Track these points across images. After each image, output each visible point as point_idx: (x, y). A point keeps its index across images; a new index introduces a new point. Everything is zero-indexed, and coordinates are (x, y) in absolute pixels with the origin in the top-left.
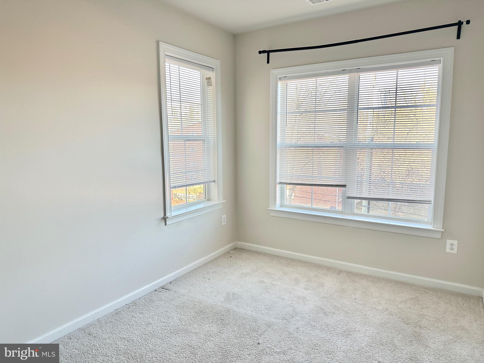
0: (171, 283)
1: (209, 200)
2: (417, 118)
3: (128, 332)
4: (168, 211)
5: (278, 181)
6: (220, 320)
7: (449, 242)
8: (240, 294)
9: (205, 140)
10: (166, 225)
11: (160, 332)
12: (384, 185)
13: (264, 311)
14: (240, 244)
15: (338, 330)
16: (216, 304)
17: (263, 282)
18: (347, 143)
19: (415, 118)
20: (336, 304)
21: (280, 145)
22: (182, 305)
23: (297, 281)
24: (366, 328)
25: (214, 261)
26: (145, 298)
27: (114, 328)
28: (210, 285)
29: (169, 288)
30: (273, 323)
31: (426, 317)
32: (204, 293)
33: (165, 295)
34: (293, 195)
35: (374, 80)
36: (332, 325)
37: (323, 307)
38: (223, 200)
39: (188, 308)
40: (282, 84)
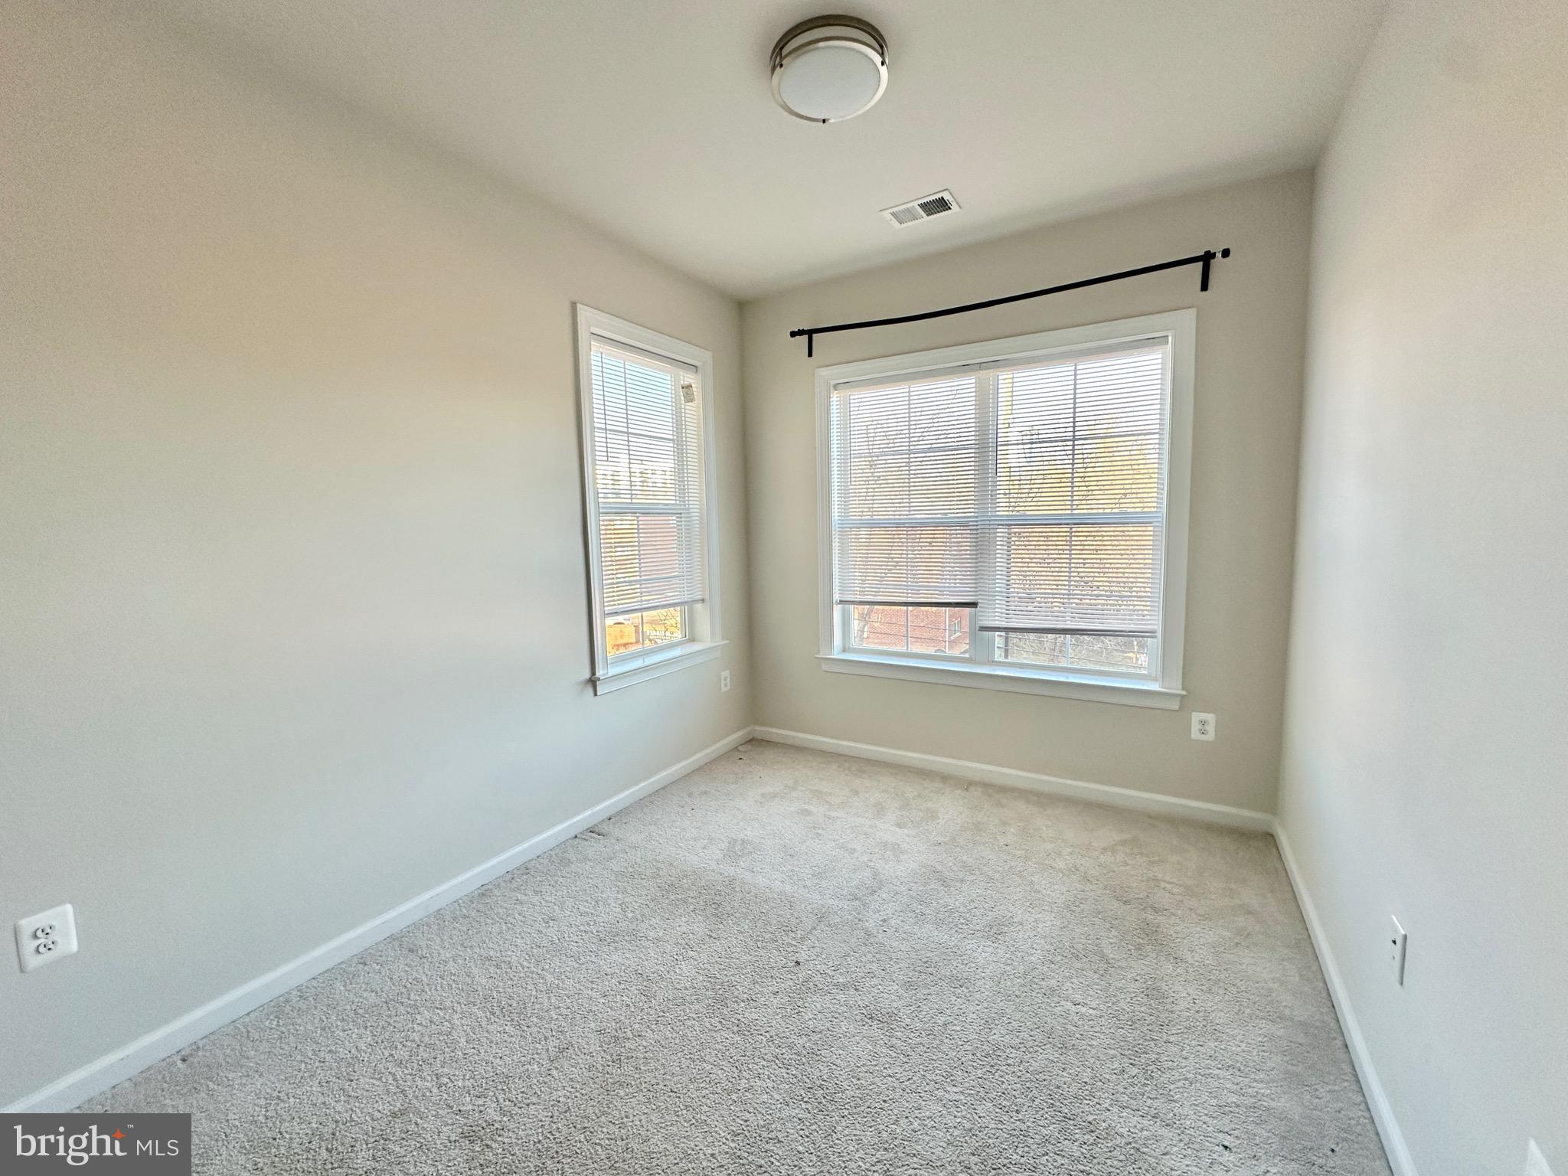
0: (610, 819)
1: (692, 640)
2: (1087, 484)
3: (501, 943)
4: (601, 666)
5: (837, 597)
6: (713, 906)
7: (1196, 717)
8: (758, 841)
9: (681, 514)
10: (596, 694)
11: (575, 938)
12: (1030, 608)
13: (809, 881)
14: (761, 731)
15: (974, 922)
16: (704, 867)
17: (808, 813)
18: (976, 515)
19: (1083, 484)
20: (965, 858)
21: (840, 522)
22: (630, 870)
23: (880, 810)
24: (1036, 917)
25: (704, 769)
26: (551, 856)
27: (470, 932)
28: (695, 823)
29: (603, 831)
30: (831, 910)
31: (1163, 885)
32: (679, 840)
33: (595, 847)
34: (866, 629)
35: (1010, 412)
36: (962, 909)
37: (939, 867)
38: (723, 639)
39: (643, 877)
40: (840, 397)
